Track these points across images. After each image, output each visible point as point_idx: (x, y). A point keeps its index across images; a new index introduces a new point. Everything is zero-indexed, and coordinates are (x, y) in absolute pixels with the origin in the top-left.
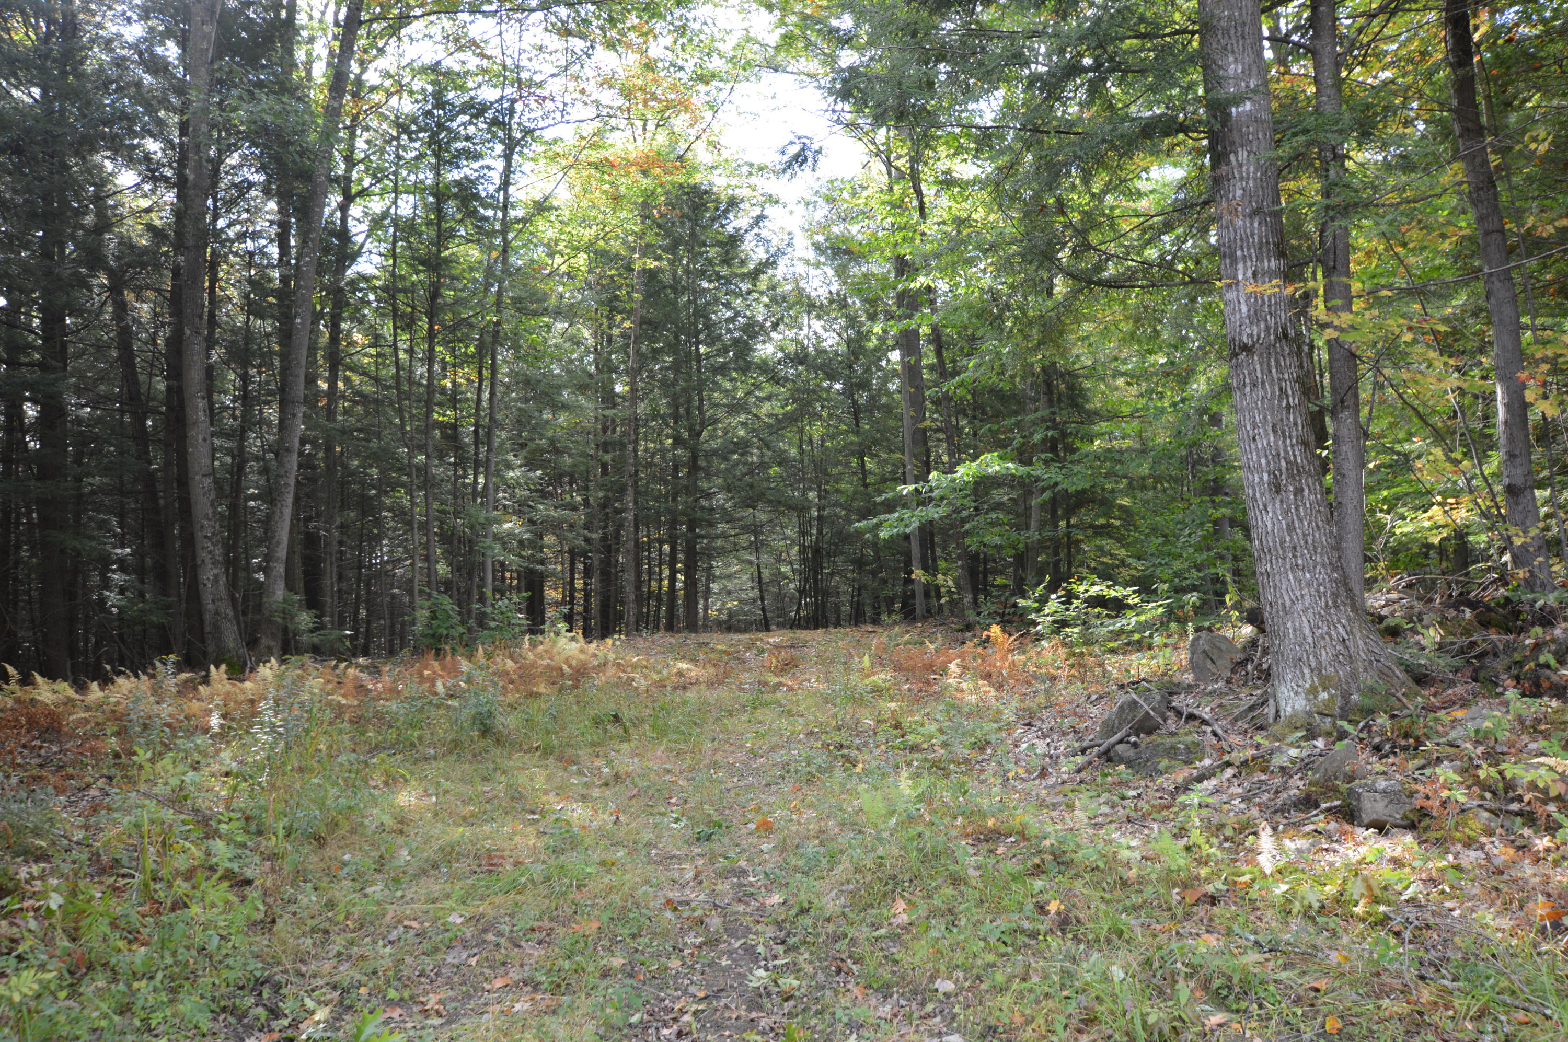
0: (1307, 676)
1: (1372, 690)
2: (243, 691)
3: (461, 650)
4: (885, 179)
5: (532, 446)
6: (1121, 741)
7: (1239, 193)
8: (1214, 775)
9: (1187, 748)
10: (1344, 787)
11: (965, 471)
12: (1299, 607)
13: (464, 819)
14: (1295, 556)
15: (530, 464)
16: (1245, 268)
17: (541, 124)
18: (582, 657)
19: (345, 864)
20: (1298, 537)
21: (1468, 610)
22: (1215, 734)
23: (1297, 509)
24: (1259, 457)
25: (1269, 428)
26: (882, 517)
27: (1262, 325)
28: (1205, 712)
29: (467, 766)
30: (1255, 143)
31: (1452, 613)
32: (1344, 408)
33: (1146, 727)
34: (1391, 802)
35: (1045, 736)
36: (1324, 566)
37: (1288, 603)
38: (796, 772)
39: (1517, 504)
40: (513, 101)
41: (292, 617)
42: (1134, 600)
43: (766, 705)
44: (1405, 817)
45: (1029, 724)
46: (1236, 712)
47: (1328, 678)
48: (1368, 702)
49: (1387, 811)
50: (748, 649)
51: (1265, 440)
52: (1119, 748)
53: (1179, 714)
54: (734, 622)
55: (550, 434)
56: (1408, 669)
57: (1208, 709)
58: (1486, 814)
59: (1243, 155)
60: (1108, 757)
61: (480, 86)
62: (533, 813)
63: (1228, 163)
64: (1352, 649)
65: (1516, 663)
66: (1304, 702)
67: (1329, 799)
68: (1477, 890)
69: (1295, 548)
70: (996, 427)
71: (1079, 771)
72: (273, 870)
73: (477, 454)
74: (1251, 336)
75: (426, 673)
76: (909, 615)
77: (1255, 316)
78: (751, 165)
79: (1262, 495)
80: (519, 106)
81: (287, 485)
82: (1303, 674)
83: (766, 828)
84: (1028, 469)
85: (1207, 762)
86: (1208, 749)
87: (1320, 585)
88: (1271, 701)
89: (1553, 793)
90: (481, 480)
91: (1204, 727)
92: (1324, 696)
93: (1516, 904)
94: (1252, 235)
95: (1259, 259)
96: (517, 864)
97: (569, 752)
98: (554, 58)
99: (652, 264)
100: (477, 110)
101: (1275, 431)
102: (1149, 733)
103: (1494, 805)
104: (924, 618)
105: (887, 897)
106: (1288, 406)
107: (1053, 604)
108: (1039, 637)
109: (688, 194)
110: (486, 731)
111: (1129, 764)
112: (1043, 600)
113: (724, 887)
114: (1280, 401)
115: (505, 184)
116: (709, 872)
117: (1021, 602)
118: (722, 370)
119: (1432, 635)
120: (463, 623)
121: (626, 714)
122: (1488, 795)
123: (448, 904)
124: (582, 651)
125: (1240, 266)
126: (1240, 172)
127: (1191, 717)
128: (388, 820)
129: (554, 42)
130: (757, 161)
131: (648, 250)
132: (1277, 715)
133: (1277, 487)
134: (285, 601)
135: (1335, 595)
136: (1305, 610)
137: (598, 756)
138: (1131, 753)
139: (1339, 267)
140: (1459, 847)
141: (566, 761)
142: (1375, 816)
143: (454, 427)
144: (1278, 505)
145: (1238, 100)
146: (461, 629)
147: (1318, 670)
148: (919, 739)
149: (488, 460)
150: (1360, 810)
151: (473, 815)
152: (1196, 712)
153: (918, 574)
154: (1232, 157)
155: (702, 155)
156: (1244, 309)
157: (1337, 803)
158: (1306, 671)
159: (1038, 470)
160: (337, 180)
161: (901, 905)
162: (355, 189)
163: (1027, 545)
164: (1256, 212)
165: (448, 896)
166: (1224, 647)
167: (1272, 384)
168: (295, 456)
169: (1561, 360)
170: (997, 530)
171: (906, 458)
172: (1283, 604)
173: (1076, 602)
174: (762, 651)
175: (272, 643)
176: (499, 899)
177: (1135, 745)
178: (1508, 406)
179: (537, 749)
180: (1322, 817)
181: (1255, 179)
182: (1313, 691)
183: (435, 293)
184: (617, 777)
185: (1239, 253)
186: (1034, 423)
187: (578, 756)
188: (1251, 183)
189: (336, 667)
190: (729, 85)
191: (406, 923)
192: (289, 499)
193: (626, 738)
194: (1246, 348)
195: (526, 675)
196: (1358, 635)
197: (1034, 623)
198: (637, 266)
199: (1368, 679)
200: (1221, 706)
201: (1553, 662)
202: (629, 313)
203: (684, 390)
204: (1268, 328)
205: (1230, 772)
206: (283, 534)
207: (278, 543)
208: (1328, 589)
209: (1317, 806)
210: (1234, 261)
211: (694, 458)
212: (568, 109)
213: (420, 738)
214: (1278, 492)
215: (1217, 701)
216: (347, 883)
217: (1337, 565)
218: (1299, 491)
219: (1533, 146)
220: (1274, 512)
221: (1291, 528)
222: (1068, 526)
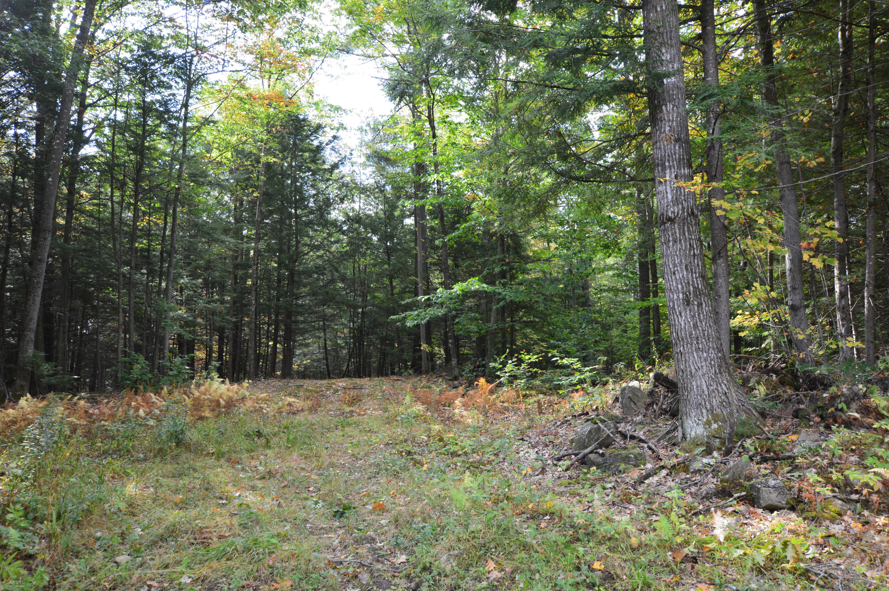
0: (705, 414)
2: (8, 415)
3: (150, 389)
4: (411, 119)
5: (194, 264)
6: (591, 452)
7: (667, 128)
8: (656, 474)
9: (636, 457)
10: (747, 484)
11: (458, 288)
12: (700, 373)
13: (176, 504)
14: (698, 343)
15: (193, 275)
16: (671, 173)
17: (209, 71)
18: (231, 394)
19: (98, 539)
20: (699, 332)
21: (774, 376)
22: (650, 448)
23: (699, 315)
24: (677, 284)
25: (684, 267)
26: (407, 313)
27: (680, 206)
28: (641, 434)
29: (169, 466)
30: (677, 100)
31: (765, 377)
32: (720, 257)
33: (605, 443)
34: (779, 493)
35: (533, 447)
36: (713, 349)
37: (693, 371)
38: (386, 470)
39: (796, 315)
40: (193, 56)
41: (39, 367)
42: (578, 365)
43: (349, 425)
44: (788, 503)
45: (522, 439)
46: (660, 434)
47: (717, 415)
49: (778, 499)
50: (328, 389)
51: (681, 274)
52: (592, 456)
53: (623, 435)
54: (307, 372)
55: (207, 257)
56: (757, 410)
57: (642, 433)
58: (840, 502)
59: (670, 106)
60: (584, 462)
61: (169, 46)
62: (221, 498)
63: (662, 111)
64: (730, 399)
65: (819, 407)
66: (702, 430)
67: (737, 491)
68: (850, 551)
69: (697, 338)
70: (473, 263)
71: (567, 470)
72: (49, 547)
73: (161, 267)
74: (673, 212)
75: (133, 404)
76: (418, 371)
77: (676, 201)
78: (331, 106)
79: (679, 306)
80: (196, 59)
81: (38, 283)
82: (702, 413)
83: (381, 509)
84: (494, 288)
85: (649, 466)
86: (648, 458)
87: (711, 360)
88: (680, 429)
89: (876, 489)
90: (164, 284)
91: (642, 444)
92: (714, 426)
93: (878, 561)
94: (675, 154)
95: (679, 168)
96: (220, 537)
97: (234, 456)
98: (217, 33)
99: (272, 160)
100: (169, 59)
101: (687, 269)
102: (607, 447)
103: (843, 496)
104: (427, 372)
105: (482, 559)
106: (694, 255)
107: (510, 366)
108: (501, 385)
109: (293, 120)
110: (179, 443)
111: (598, 466)
112: (504, 364)
113: (363, 550)
114: (690, 252)
115: (185, 105)
116: (349, 541)
117: (492, 365)
118: (310, 223)
120: (151, 371)
121: (266, 431)
122: (836, 489)
123: (179, 569)
124: (228, 390)
125: (668, 171)
126: (668, 117)
127: (633, 437)
128: (123, 506)
129: (218, 23)
130: (335, 104)
131: (268, 151)
132: (684, 437)
133: (687, 302)
134: (34, 356)
135: (720, 366)
136: (704, 375)
137: (252, 458)
138: (600, 460)
139: (718, 175)
140: (827, 522)
141: (233, 462)
142: (770, 502)
143: (148, 250)
144: (688, 312)
145: (668, 75)
146: (150, 376)
147: (711, 411)
148: (456, 448)
149: (169, 272)
150: (759, 498)
151: (182, 502)
152: (635, 434)
153: (424, 347)
154: (664, 108)
155: (303, 97)
156: (670, 196)
157: (744, 493)
158: (704, 411)
159: (498, 289)
160: (76, 95)
161: (491, 565)
162: (89, 101)
163: (487, 332)
164: (676, 141)
165: (178, 563)
166: (639, 395)
167: (685, 241)
168: (44, 265)
169: (824, 236)
170: (475, 323)
171: (418, 280)
172: (691, 371)
173: (523, 365)
174: (337, 391)
175: (24, 383)
176: (215, 564)
177: (603, 455)
178: (792, 261)
179: (213, 453)
180: (735, 502)
181: (676, 121)
182: (708, 423)
183: (139, 168)
184: (270, 472)
185: (667, 164)
186: (494, 262)
187: (241, 459)
188: (674, 124)
189: (71, 399)
190: (322, 58)
191: (149, 583)
192: (40, 292)
193: (267, 445)
194: (670, 219)
195: (198, 405)
196: (733, 390)
197: (499, 377)
198: (263, 160)
200: (649, 431)
201: (845, 408)
202: (257, 188)
203: (288, 235)
204: (683, 208)
205: (664, 472)
206: (35, 313)
207: (31, 320)
208: (716, 363)
209: (731, 496)
210: (664, 169)
211: (292, 275)
212: (226, 64)
213: (133, 447)
214: (688, 305)
215: (647, 428)
216: (100, 553)
218: (700, 305)
219: (802, 117)
220: (686, 317)
221: (695, 326)
222: (512, 321)
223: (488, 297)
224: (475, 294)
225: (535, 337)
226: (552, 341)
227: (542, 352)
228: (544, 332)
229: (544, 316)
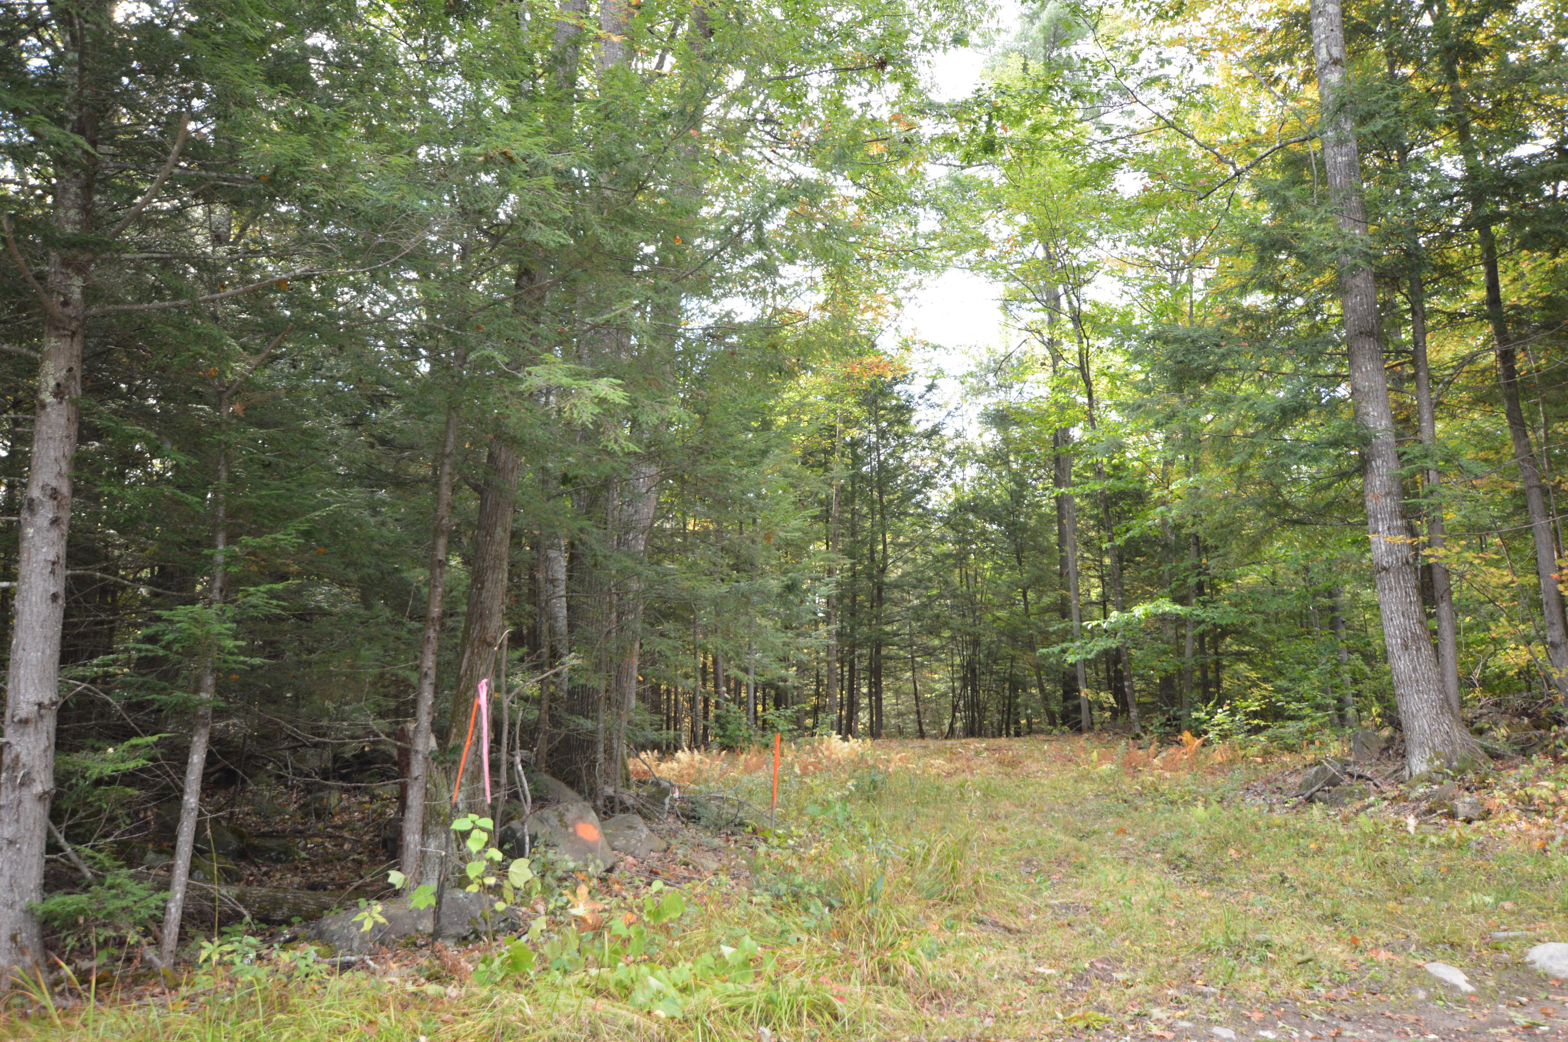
0: (1427, 752)
1: (1464, 759)
6: (1318, 791)
7: (1378, 483)
8: (1377, 804)
9: (1360, 792)
10: (1448, 804)
12: (1422, 714)
14: (1418, 686)
20: (1419, 675)
21: (1526, 719)
22: (1375, 785)
23: (1418, 659)
24: (1395, 630)
25: (1401, 614)
27: (1394, 556)
28: (1368, 774)
30: (1386, 455)
31: (1516, 720)
32: (1443, 601)
33: (1333, 782)
34: (1472, 807)
36: (1435, 691)
37: (1415, 712)
39: (1556, 654)
44: (1479, 815)
45: (1247, 789)
46: (1386, 774)
47: (1439, 753)
48: (1462, 766)
49: (1470, 812)
51: (1398, 620)
52: (1317, 794)
53: (1352, 776)
56: (1486, 750)
57: (1369, 772)
58: (1519, 812)
59: (1379, 462)
60: (1310, 799)
63: (1371, 466)
64: (1453, 738)
65: (1545, 746)
66: (1426, 767)
67: (1441, 809)
69: (1417, 681)
71: (1295, 807)
74: (1388, 562)
76: (1075, 728)
77: (1390, 552)
79: (1398, 651)
82: (1425, 752)
84: (1189, 609)
85: (1372, 798)
86: (1372, 792)
87: (1433, 702)
88: (1406, 768)
89: (1550, 801)
91: (1368, 782)
92: (1437, 763)
94: (1387, 506)
95: (1391, 519)
101: (1404, 616)
102: (1335, 785)
103: (1522, 808)
104: (1090, 730)
106: (1411, 602)
107: (1220, 716)
108: (1209, 742)
111: (1326, 801)
112: (1211, 714)
114: (1406, 599)
117: (1195, 715)
119: (1502, 732)
122: (1519, 803)
125: (1380, 523)
126: (1379, 471)
127: (1360, 777)
132: (1411, 774)
133: (1406, 647)
135: (1442, 708)
136: (1425, 716)
138: (1326, 796)
142: (1465, 815)
144: (1407, 657)
147: (1433, 749)
150: (1457, 814)
152: (1362, 774)
153: (1086, 692)
154: (1373, 463)
156: (1383, 547)
157: (1445, 811)
158: (1427, 750)
159: (1195, 610)
164: (1388, 494)
166: (1374, 740)
167: (1401, 590)
172: (1412, 713)
173: (1240, 716)
177: (1328, 792)
181: (1387, 475)
182: (1431, 760)
185: (1379, 516)
188: (1385, 477)
194: (1384, 569)
196: (1454, 729)
197: (1206, 732)
199: (1465, 753)
200: (1377, 771)
204: (1397, 558)
205: (1385, 803)
208: (1437, 704)
209: (1435, 813)
210: (1377, 520)
214: (1406, 650)
215: (1374, 769)
217: (1443, 691)
218: (1419, 649)
220: (1405, 661)
221: (1415, 670)
222: (1216, 653)
223: (1179, 621)
224: (1163, 618)
225: (1253, 675)
226: (1278, 683)
227: (1264, 697)
228: (1268, 668)
229: (1265, 645)
